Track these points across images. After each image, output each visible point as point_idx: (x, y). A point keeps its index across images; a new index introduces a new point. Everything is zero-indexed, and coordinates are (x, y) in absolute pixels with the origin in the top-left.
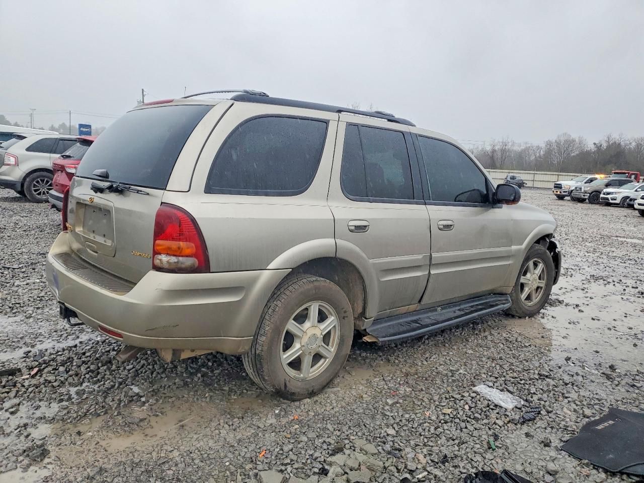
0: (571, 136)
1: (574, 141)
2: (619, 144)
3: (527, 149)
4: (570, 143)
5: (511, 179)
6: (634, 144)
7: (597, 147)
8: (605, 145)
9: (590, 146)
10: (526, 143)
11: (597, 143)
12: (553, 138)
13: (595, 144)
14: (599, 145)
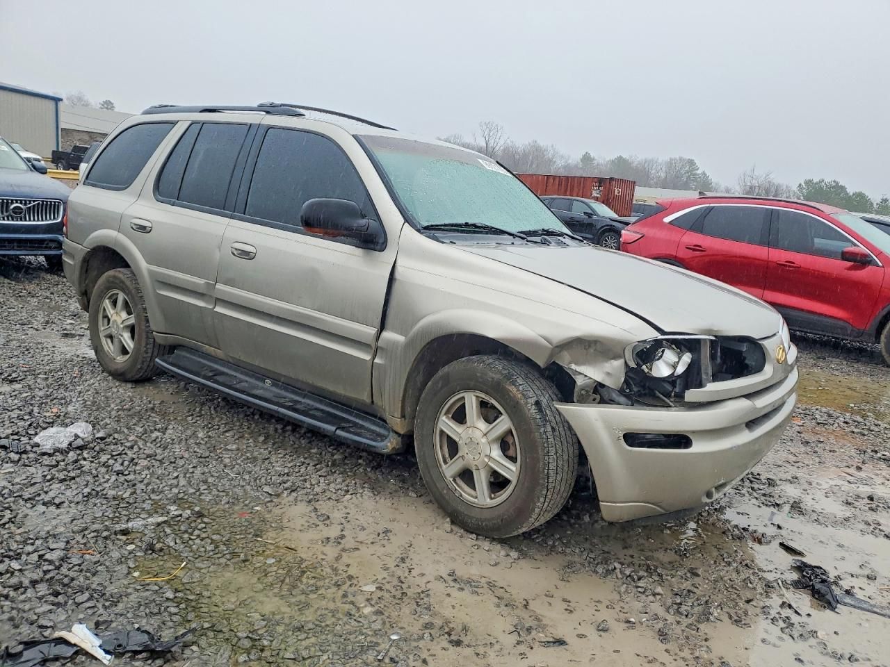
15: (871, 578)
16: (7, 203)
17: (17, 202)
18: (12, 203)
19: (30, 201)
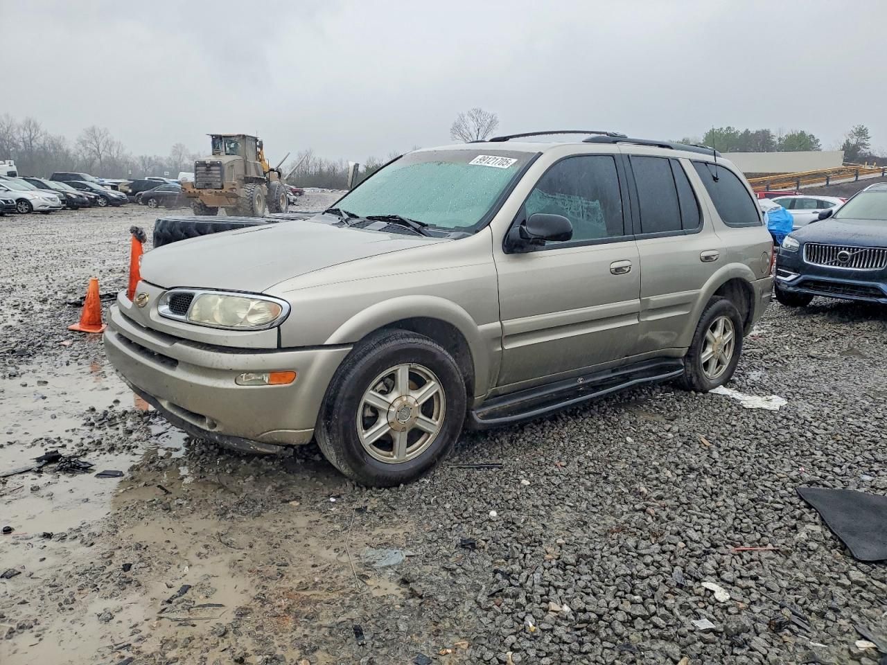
15: (35, 489)
16: (837, 249)
17: (845, 250)
18: (841, 250)
19: (858, 249)
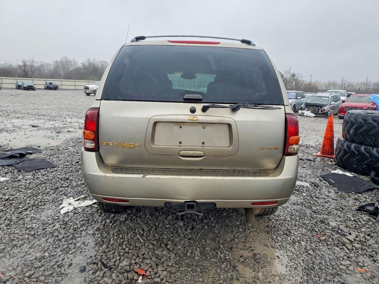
0: (68, 58)
1: (70, 61)
2: (94, 64)
3: (42, 65)
4: (68, 62)
5: (49, 84)
6: (100, 64)
7: (83, 65)
8: (87, 64)
9: (80, 65)
10: (42, 62)
11: (83, 63)
12: (59, 59)
13: (82, 63)
14: (84, 64)
